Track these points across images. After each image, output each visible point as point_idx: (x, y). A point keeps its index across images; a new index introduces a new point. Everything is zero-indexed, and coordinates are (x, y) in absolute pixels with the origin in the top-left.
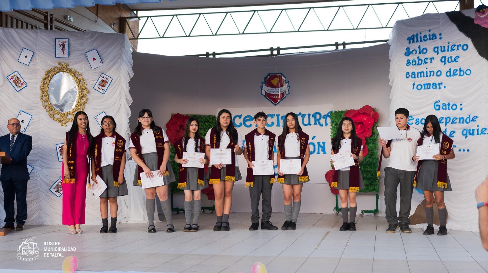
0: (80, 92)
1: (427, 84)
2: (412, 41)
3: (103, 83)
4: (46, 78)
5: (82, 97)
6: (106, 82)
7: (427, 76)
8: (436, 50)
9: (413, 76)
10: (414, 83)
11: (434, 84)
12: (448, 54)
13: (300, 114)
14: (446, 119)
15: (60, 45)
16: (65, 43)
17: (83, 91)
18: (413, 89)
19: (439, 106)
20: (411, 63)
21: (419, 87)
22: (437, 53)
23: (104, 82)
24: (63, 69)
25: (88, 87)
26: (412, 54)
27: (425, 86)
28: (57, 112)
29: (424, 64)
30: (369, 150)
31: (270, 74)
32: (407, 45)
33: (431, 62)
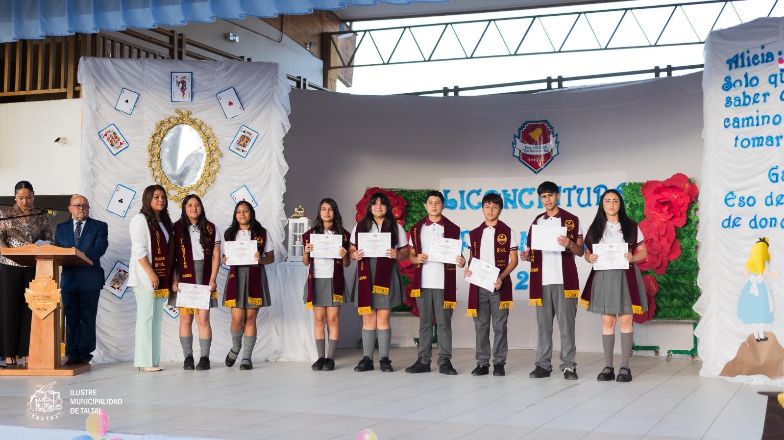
0: (208, 155)
1: (759, 138)
2: (734, 65)
3: (244, 141)
4: (157, 134)
5: (210, 163)
6: (248, 140)
7: (758, 125)
8: (772, 80)
9: (736, 124)
10: (737, 137)
11: (770, 138)
13: (575, 187)
15: (179, 83)
16: (185, 80)
17: (213, 153)
18: (736, 146)
19: (777, 175)
20: (733, 102)
21: (745, 143)
22: (773, 85)
23: (246, 140)
24: (183, 120)
25: (220, 147)
26: (735, 87)
27: (754, 142)
28: (174, 186)
29: (753, 103)
30: (681, 248)
31: (527, 122)
32: (727, 73)
33: (765, 101)
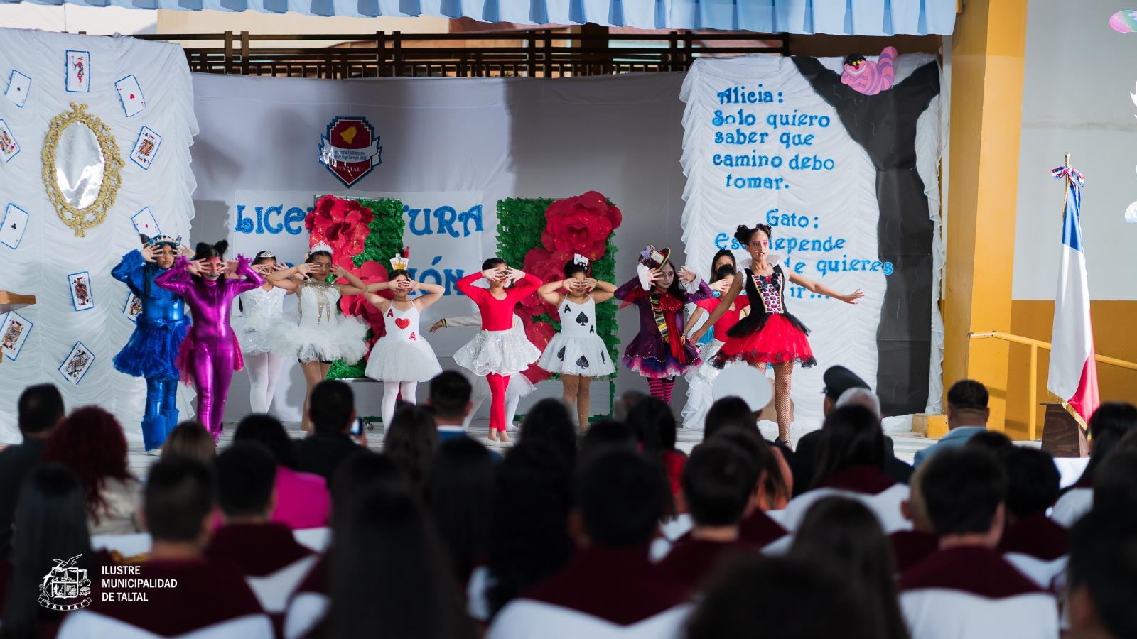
1: (755, 179)
2: (725, 99)
7: (754, 165)
8: (772, 120)
9: (728, 162)
10: (730, 175)
11: (769, 181)
12: (793, 130)
13: (407, 207)
14: (789, 241)
18: (728, 185)
19: (777, 218)
20: (725, 139)
21: (740, 183)
22: (773, 126)
23: (148, 146)
26: (727, 122)
27: (750, 182)
29: (749, 142)
31: (337, 118)
32: (719, 107)
33: (762, 141)
